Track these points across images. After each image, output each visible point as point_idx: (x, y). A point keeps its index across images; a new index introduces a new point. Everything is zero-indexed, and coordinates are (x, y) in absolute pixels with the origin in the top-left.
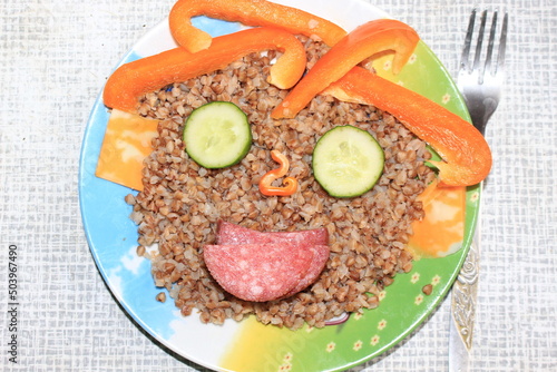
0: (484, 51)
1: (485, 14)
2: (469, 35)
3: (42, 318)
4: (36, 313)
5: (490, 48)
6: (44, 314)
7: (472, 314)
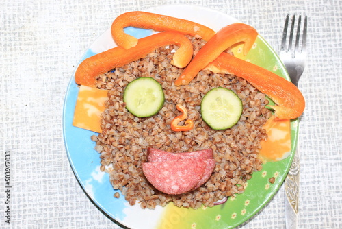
0: (294, 39)
1: (294, 17)
2: (285, 30)
3: (45, 212)
4: (41, 209)
5: (298, 37)
6: (45, 209)
7: (297, 193)
